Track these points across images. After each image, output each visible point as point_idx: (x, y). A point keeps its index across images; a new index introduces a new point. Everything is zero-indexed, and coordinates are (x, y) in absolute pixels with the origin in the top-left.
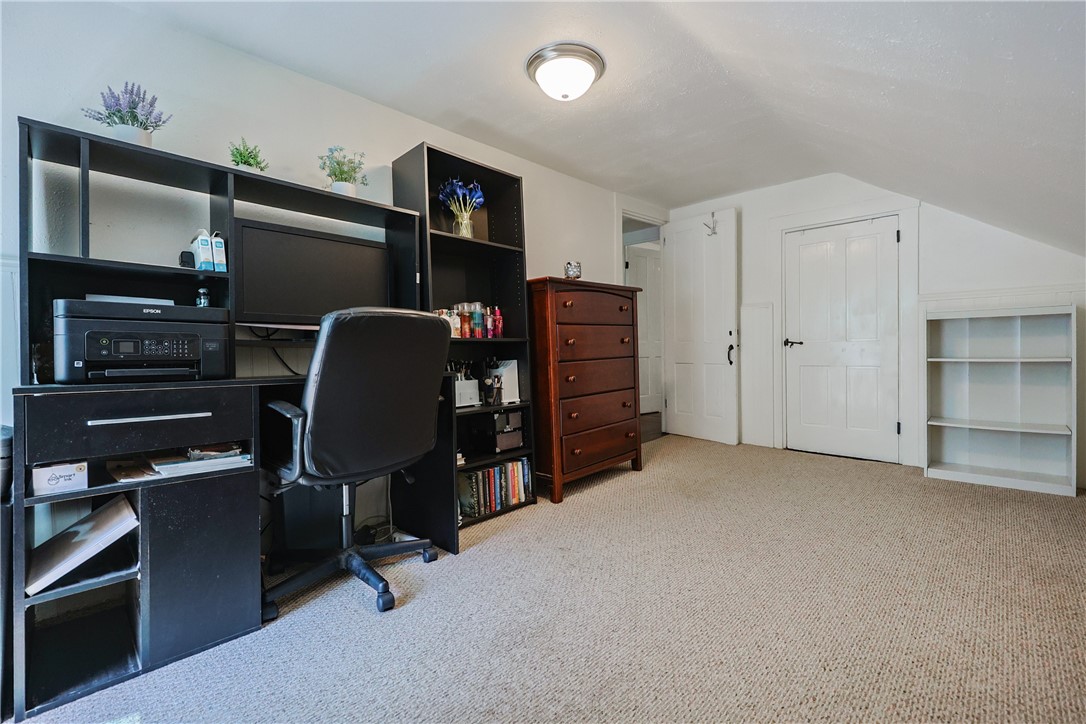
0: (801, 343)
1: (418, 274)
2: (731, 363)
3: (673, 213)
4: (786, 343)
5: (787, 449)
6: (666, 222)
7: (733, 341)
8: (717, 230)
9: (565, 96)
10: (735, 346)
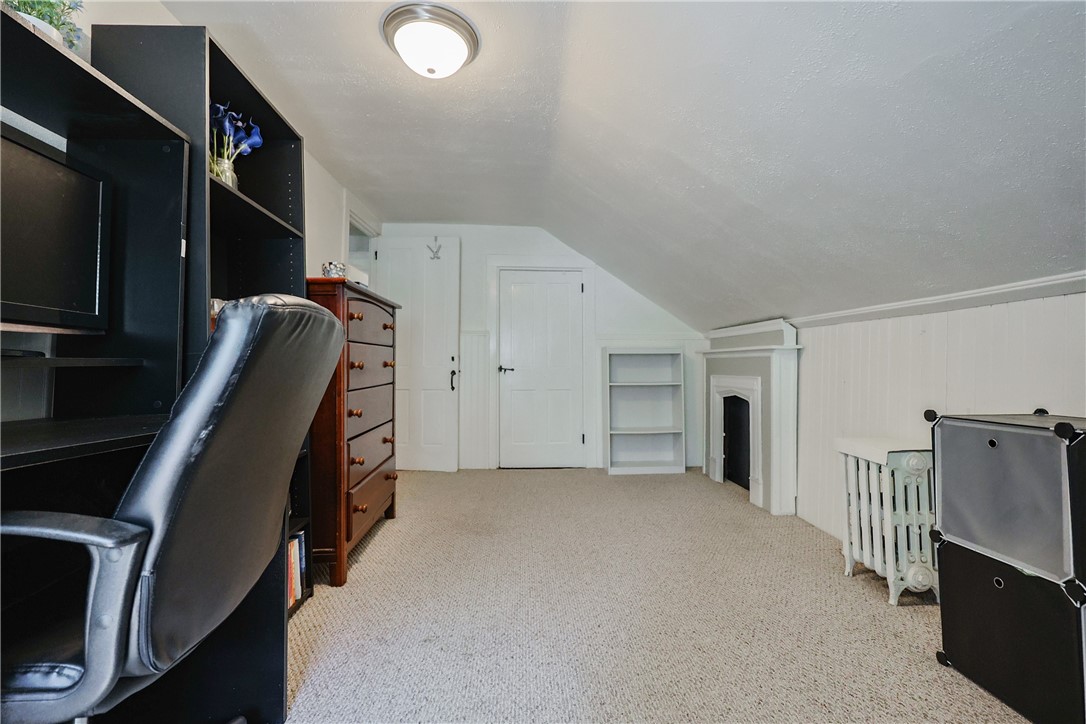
0: (513, 370)
1: (184, 242)
2: (453, 388)
3: (386, 227)
4: (500, 369)
5: (500, 468)
6: (379, 234)
7: (454, 366)
8: (440, 254)
9: (431, 71)
10: (457, 372)
